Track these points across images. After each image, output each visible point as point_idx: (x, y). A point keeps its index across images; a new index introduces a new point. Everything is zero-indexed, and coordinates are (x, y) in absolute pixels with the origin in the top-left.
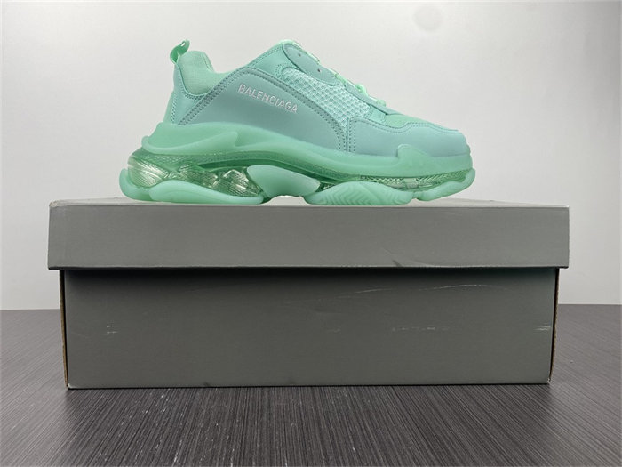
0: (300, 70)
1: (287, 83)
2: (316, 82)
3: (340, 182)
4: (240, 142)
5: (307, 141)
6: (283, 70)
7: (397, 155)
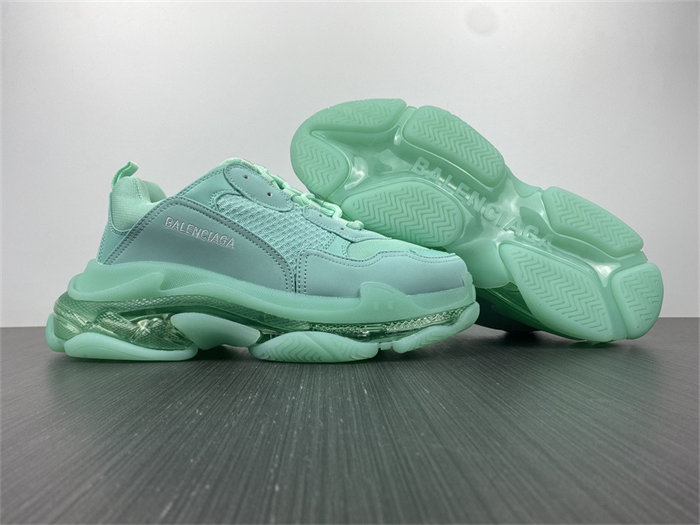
0: (243, 195)
1: (223, 214)
2: (261, 209)
3: (286, 332)
4: (166, 285)
5: (247, 280)
6: (219, 198)
7: (358, 295)
